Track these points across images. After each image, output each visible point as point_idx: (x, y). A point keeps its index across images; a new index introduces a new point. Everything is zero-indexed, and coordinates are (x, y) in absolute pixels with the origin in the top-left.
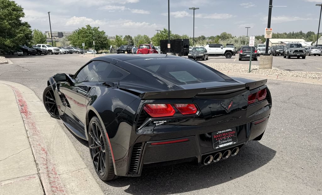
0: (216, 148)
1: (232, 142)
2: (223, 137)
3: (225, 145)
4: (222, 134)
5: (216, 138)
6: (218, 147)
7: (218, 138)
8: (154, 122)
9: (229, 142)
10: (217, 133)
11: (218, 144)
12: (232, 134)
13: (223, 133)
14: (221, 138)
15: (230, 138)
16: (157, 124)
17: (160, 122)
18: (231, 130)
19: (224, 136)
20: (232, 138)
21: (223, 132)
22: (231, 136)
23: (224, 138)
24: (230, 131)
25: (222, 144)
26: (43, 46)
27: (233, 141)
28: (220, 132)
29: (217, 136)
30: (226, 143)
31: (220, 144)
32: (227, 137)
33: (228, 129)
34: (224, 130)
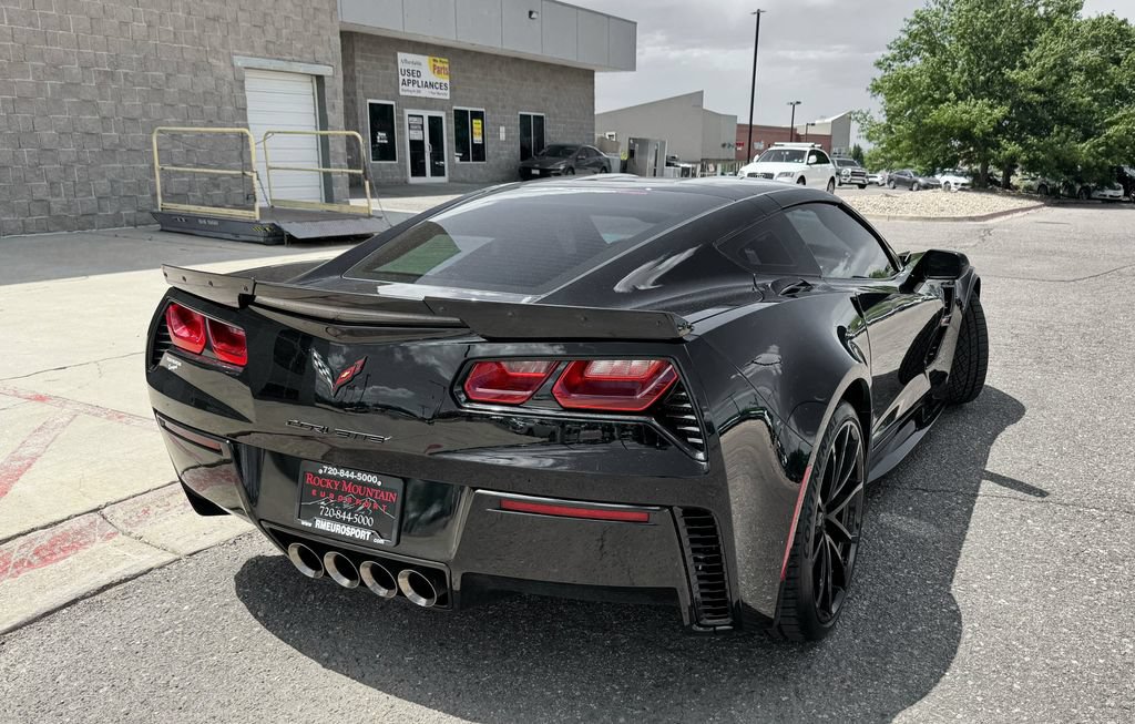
0: (303, 523)
1: (369, 533)
2: (338, 497)
3: (337, 529)
4: (341, 484)
5: (314, 487)
6: (310, 525)
7: (319, 489)
9: (357, 525)
10: (321, 472)
11: (313, 512)
12: (381, 503)
13: (348, 480)
14: (332, 496)
15: (367, 512)
18: (379, 483)
19: (345, 494)
20: (376, 514)
21: (342, 473)
22: (376, 506)
23: (347, 502)
24: (375, 486)
25: (328, 519)
27: (376, 529)
28: (333, 471)
29: (320, 482)
30: (346, 522)
31: (323, 517)
32: (358, 501)
33: (368, 472)
34: (351, 469)
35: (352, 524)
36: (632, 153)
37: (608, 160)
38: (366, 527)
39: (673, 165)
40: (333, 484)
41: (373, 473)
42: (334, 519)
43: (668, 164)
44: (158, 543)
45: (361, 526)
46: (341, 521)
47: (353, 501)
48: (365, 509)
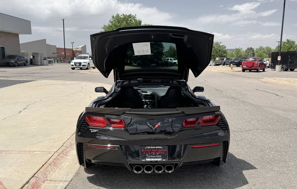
0: (143, 160)
1: (161, 159)
2: (151, 153)
3: (152, 160)
4: (151, 150)
5: (144, 152)
6: (145, 160)
7: (146, 152)
8: (90, 130)
9: (157, 158)
10: (146, 148)
11: (145, 157)
12: (163, 152)
13: (153, 149)
14: (149, 153)
15: (159, 155)
16: (92, 132)
17: (94, 130)
18: (162, 148)
19: (153, 152)
20: (162, 155)
21: (152, 147)
22: (162, 153)
23: (154, 153)
24: (161, 149)
25: (149, 158)
26: (171, 60)
27: (163, 158)
28: (149, 147)
29: (146, 150)
30: (154, 158)
31: (148, 158)
32: (156, 153)
33: (158, 146)
34: (154, 146)
35: (156, 158)
36: (34, 57)
37: (27, 59)
38: (160, 158)
39: (46, 60)
40: (149, 150)
41: (160, 146)
42: (151, 158)
43: (44, 60)
44: (59, 180)
45: (159, 158)
46: (153, 158)
47: (155, 153)
48: (159, 154)
